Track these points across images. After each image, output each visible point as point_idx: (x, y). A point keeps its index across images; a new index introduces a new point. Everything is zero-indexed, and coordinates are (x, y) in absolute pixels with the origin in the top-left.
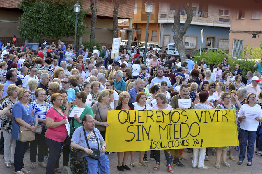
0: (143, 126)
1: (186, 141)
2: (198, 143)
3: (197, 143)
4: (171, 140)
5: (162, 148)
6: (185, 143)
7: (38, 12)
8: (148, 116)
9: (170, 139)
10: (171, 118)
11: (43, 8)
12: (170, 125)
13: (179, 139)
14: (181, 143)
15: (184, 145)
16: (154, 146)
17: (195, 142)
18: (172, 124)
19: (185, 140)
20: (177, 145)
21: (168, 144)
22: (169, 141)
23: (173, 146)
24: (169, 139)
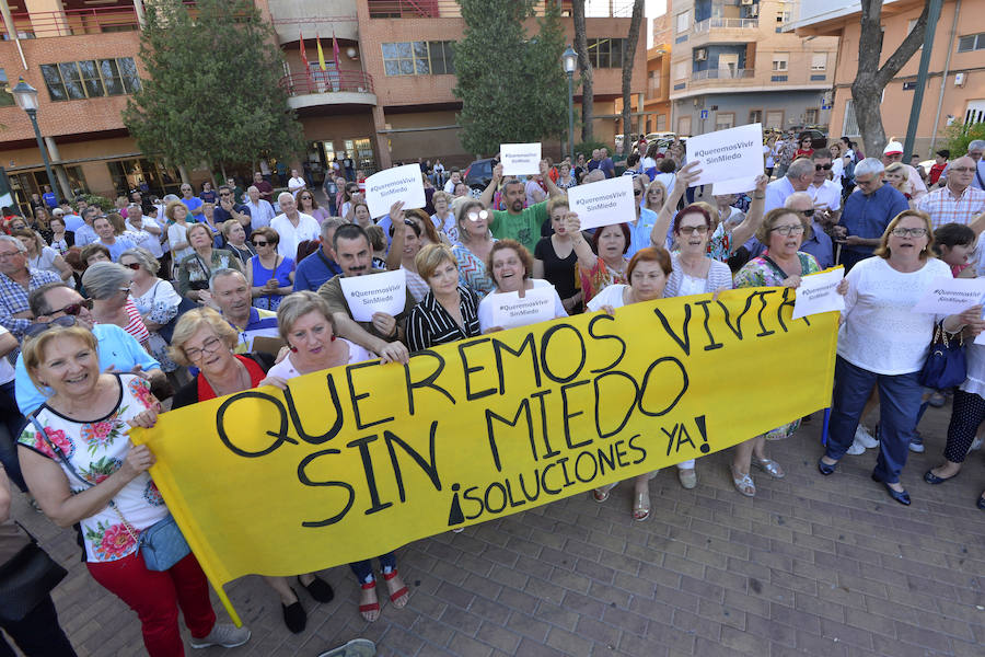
0: (389, 436)
1: (627, 443)
2: (689, 439)
3: (684, 437)
4: (553, 460)
5: (514, 505)
6: (625, 453)
7: (490, 98)
8: (413, 382)
9: (550, 454)
10: (541, 366)
11: (496, 86)
12: (541, 395)
13: (590, 442)
14: (604, 461)
15: (622, 462)
16: (468, 508)
17: (672, 437)
18: (549, 392)
19: (622, 442)
20: (586, 472)
21: (541, 482)
22: (542, 464)
23: (568, 484)
24: (545, 457)
